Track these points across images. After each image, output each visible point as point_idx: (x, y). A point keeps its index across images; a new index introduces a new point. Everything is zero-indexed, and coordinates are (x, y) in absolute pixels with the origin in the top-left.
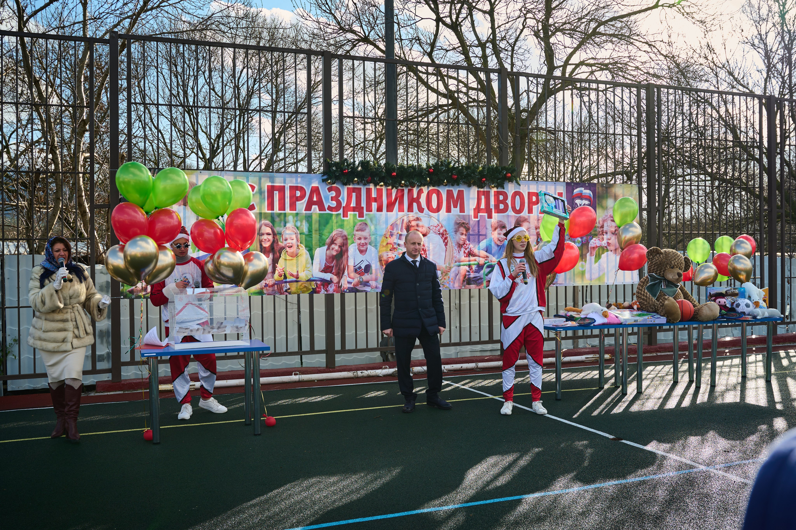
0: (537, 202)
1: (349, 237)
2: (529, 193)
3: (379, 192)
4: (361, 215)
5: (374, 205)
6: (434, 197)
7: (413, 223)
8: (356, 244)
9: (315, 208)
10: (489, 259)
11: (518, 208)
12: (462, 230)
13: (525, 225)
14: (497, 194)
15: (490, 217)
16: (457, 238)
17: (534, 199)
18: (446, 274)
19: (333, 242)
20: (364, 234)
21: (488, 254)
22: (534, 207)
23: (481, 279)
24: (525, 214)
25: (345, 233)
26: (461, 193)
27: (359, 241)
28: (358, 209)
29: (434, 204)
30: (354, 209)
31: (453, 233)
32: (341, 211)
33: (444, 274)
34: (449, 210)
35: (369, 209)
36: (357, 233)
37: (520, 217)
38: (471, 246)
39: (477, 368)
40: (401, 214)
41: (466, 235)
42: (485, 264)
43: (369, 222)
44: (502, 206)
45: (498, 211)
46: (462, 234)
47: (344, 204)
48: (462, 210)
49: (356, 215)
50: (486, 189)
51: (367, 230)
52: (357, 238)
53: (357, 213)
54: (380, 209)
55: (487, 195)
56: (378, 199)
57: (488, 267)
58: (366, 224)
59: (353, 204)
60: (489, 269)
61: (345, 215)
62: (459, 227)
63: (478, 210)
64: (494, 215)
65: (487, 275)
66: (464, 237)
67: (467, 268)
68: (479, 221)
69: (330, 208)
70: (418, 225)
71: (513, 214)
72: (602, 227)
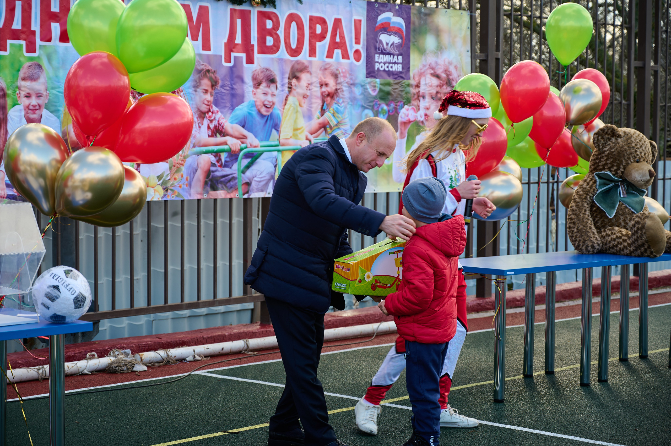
0: (322, 37)
1: (9, 92)
2: (312, 19)
4: (31, 48)
5: (56, 28)
8: (20, 107)
10: (248, 141)
11: (294, 46)
12: (206, 83)
13: (304, 77)
14: (263, 16)
15: (250, 60)
16: (198, 98)
17: (319, 29)
18: (178, 170)
20: (38, 86)
21: (245, 132)
22: (318, 44)
23: (234, 178)
24: (304, 56)
26: (204, 13)
27: (26, 102)
28: (26, 34)
30: (16, 35)
31: (191, 90)
33: (174, 169)
35: (47, 37)
36: (23, 83)
37: (298, 62)
38: (219, 115)
39: (248, 349)
41: (211, 95)
42: (241, 150)
43: (44, 63)
44: (270, 41)
45: (264, 50)
46: (206, 91)
48: (206, 46)
49: (21, 46)
50: (244, 7)
51: (42, 80)
52: (23, 93)
53: (23, 43)
55: (245, 16)
56: (63, 17)
57: (247, 156)
58: (40, 67)
59: (17, 25)
60: (246, 162)
62: (200, 79)
63: (230, 45)
64: (257, 56)
65: (243, 172)
66: (209, 97)
67: (213, 159)
68: (231, 68)
71: (288, 57)
72: (418, 86)
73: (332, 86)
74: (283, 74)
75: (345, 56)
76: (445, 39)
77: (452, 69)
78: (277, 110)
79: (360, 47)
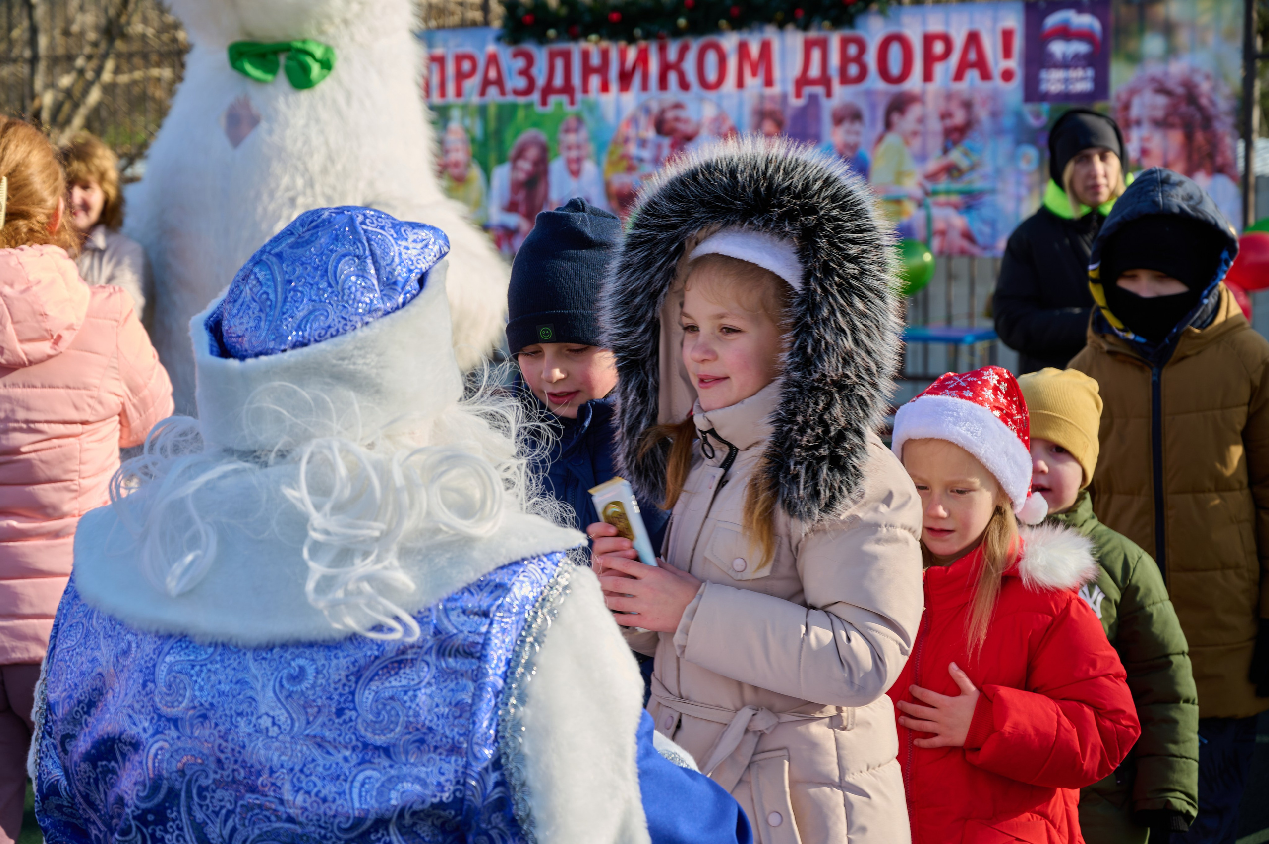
0: (946, 57)
2: (925, 36)
3: (605, 55)
4: (572, 102)
5: (595, 81)
6: (711, 58)
7: (670, 115)
8: (563, 159)
9: (493, 91)
11: (895, 71)
15: (829, 94)
17: (939, 48)
19: (520, 154)
22: (939, 67)
24: (914, 83)
25: (544, 136)
26: (766, 48)
27: (568, 154)
28: (567, 89)
29: (712, 75)
30: (559, 91)
32: (536, 97)
34: (740, 84)
35: (585, 90)
37: (900, 91)
40: (644, 96)
44: (853, 70)
47: (541, 81)
49: (562, 101)
50: (820, 34)
51: (583, 131)
53: (565, 97)
54: (605, 88)
55: (823, 45)
56: (603, 70)
58: (580, 119)
59: (558, 81)
61: (544, 102)
63: (803, 81)
64: (837, 88)
69: (517, 92)
70: (677, 119)
71: (882, 85)
72: (1127, 107)
73: (959, 117)
74: (873, 107)
75: (986, 75)
76: (1183, 37)
77: (1198, 79)
78: (864, 150)
79: (1013, 64)
